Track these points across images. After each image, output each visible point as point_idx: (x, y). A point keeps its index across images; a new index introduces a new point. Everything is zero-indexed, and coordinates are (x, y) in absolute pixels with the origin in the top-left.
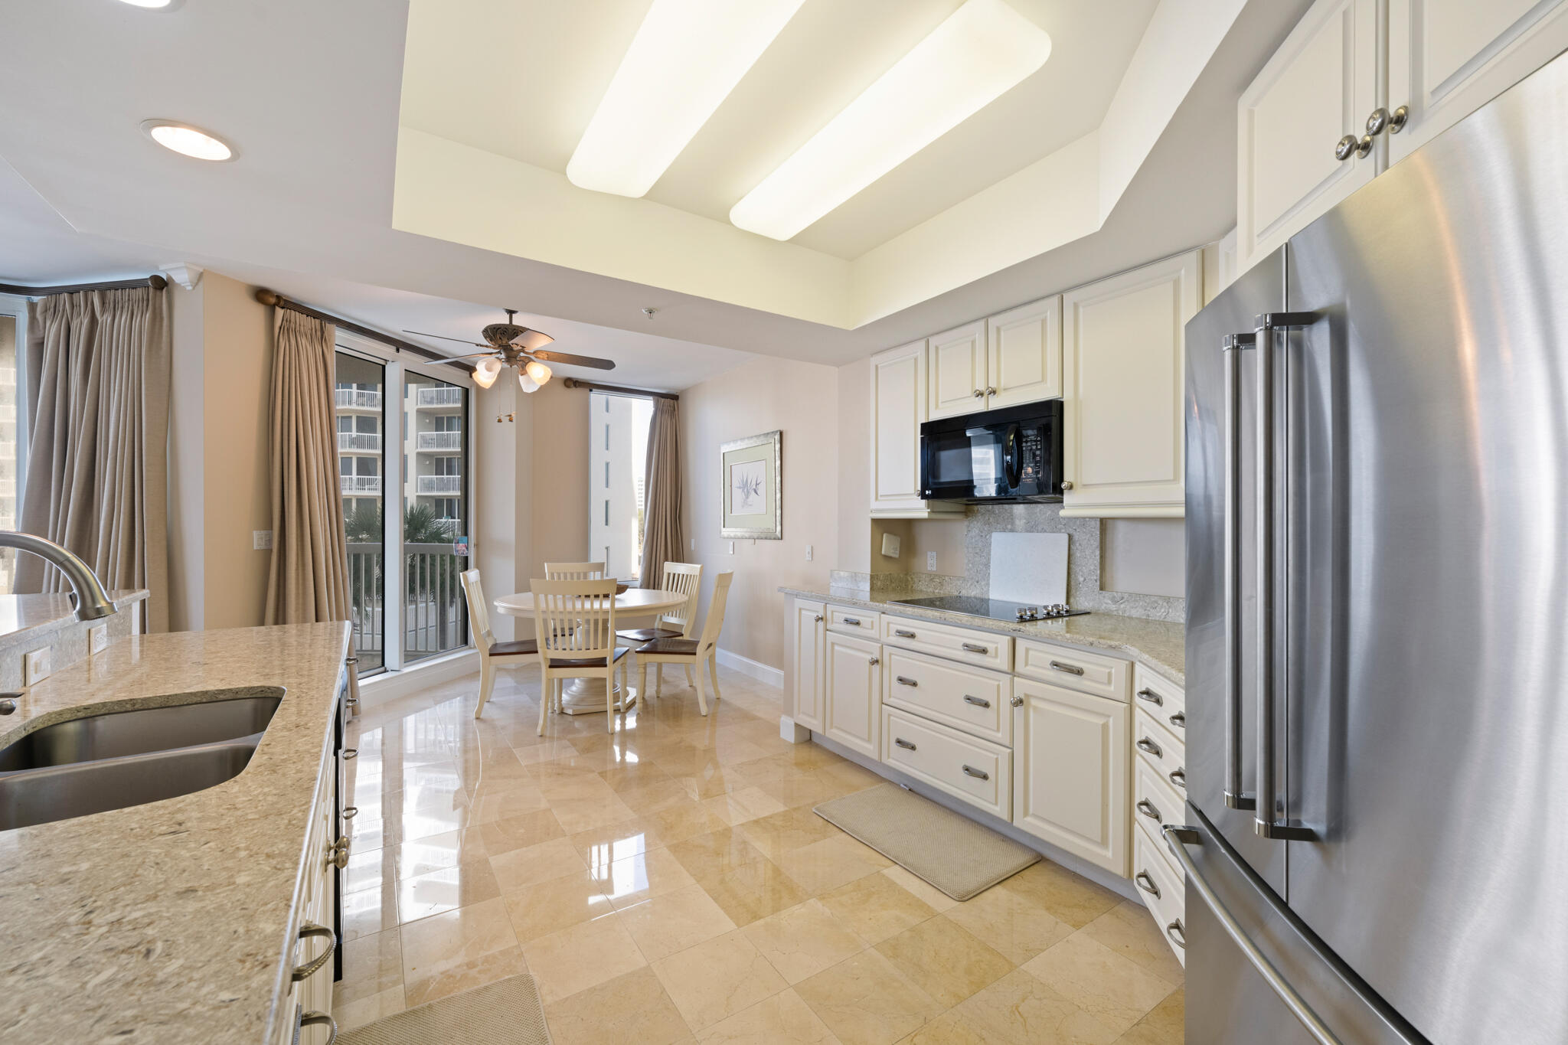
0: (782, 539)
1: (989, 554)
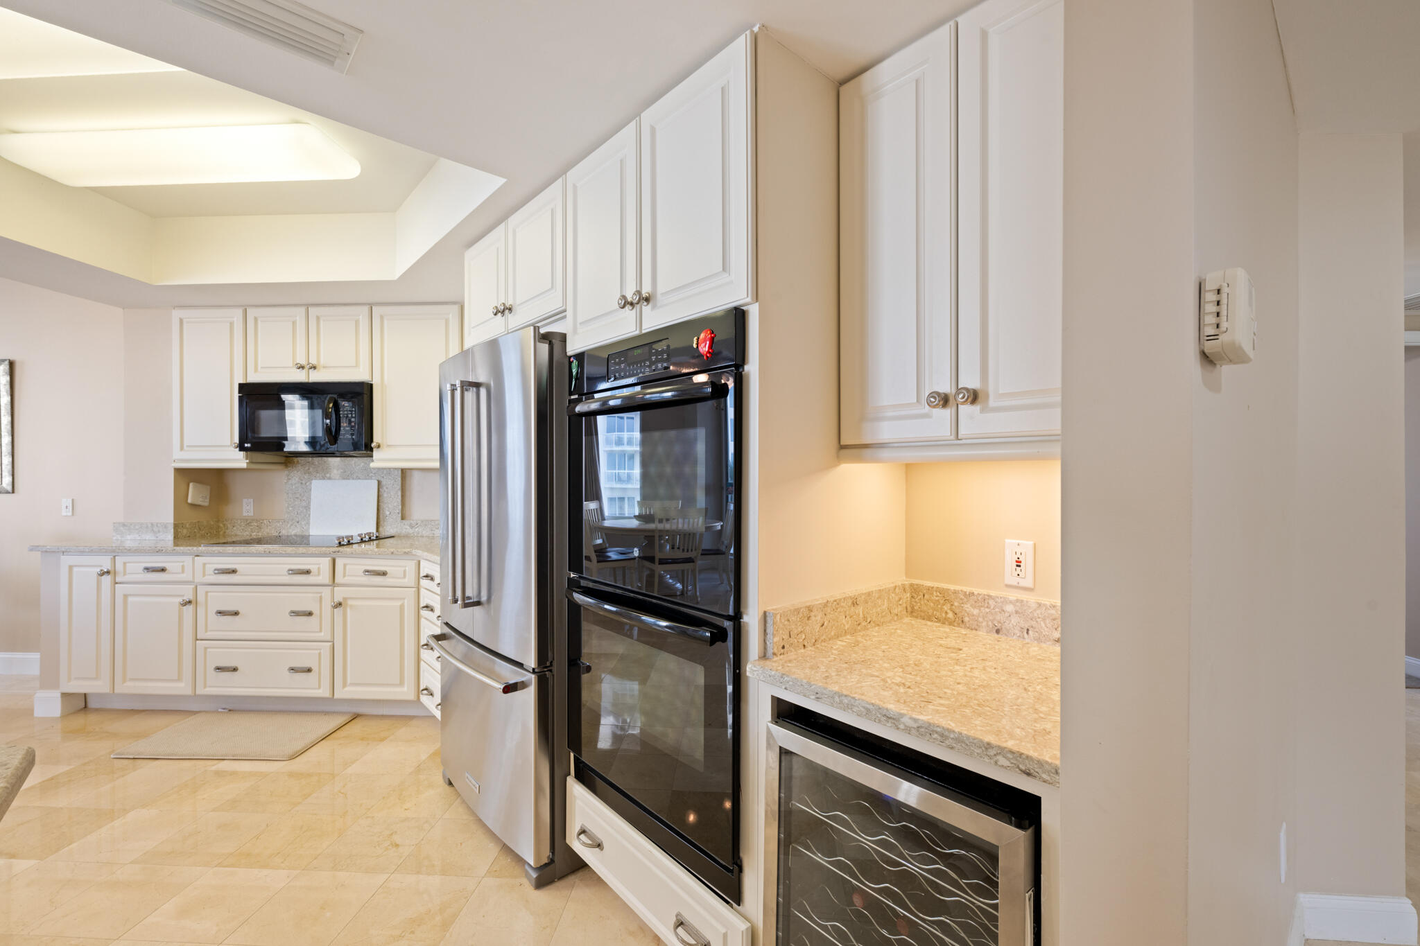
0: (13, 492)
1: (309, 498)
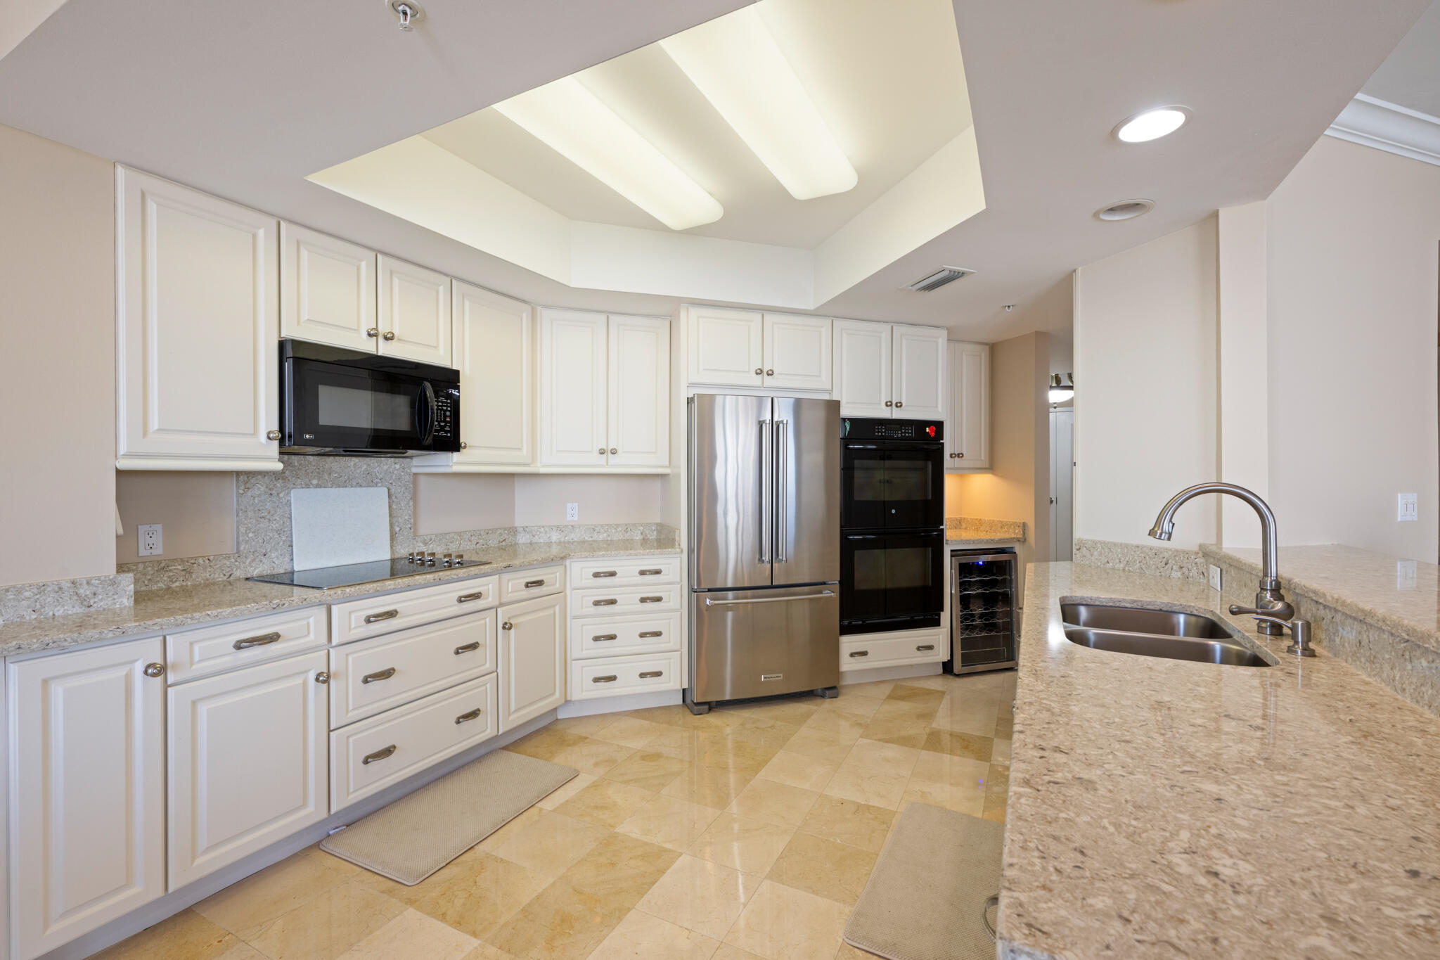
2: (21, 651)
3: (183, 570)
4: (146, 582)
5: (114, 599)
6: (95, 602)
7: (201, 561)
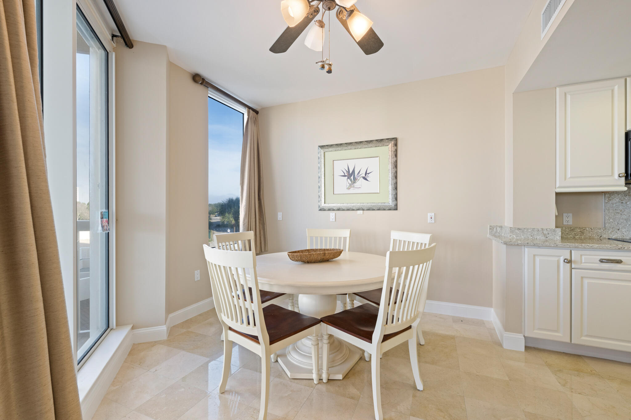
0: (397, 209)
2: (528, 245)
3: (580, 232)
4: (566, 234)
5: (554, 236)
6: (548, 236)
7: (588, 229)
